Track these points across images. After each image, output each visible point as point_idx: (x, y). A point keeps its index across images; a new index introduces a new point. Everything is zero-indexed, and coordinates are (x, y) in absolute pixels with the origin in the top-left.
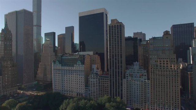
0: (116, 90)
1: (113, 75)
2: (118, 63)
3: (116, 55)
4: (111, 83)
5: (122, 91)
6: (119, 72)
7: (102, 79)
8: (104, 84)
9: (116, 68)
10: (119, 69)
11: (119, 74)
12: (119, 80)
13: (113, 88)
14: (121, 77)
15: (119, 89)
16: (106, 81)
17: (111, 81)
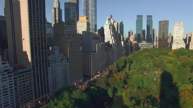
0: (42, 84)
1: (37, 66)
2: (42, 49)
3: (39, 38)
4: (34, 77)
5: (47, 82)
6: (43, 60)
7: (20, 77)
8: (24, 83)
9: (40, 56)
10: (43, 56)
11: (43, 63)
12: (44, 70)
13: (38, 83)
14: (46, 65)
15: (44, 81)
16: (27, 78)
17: (34, 74)
